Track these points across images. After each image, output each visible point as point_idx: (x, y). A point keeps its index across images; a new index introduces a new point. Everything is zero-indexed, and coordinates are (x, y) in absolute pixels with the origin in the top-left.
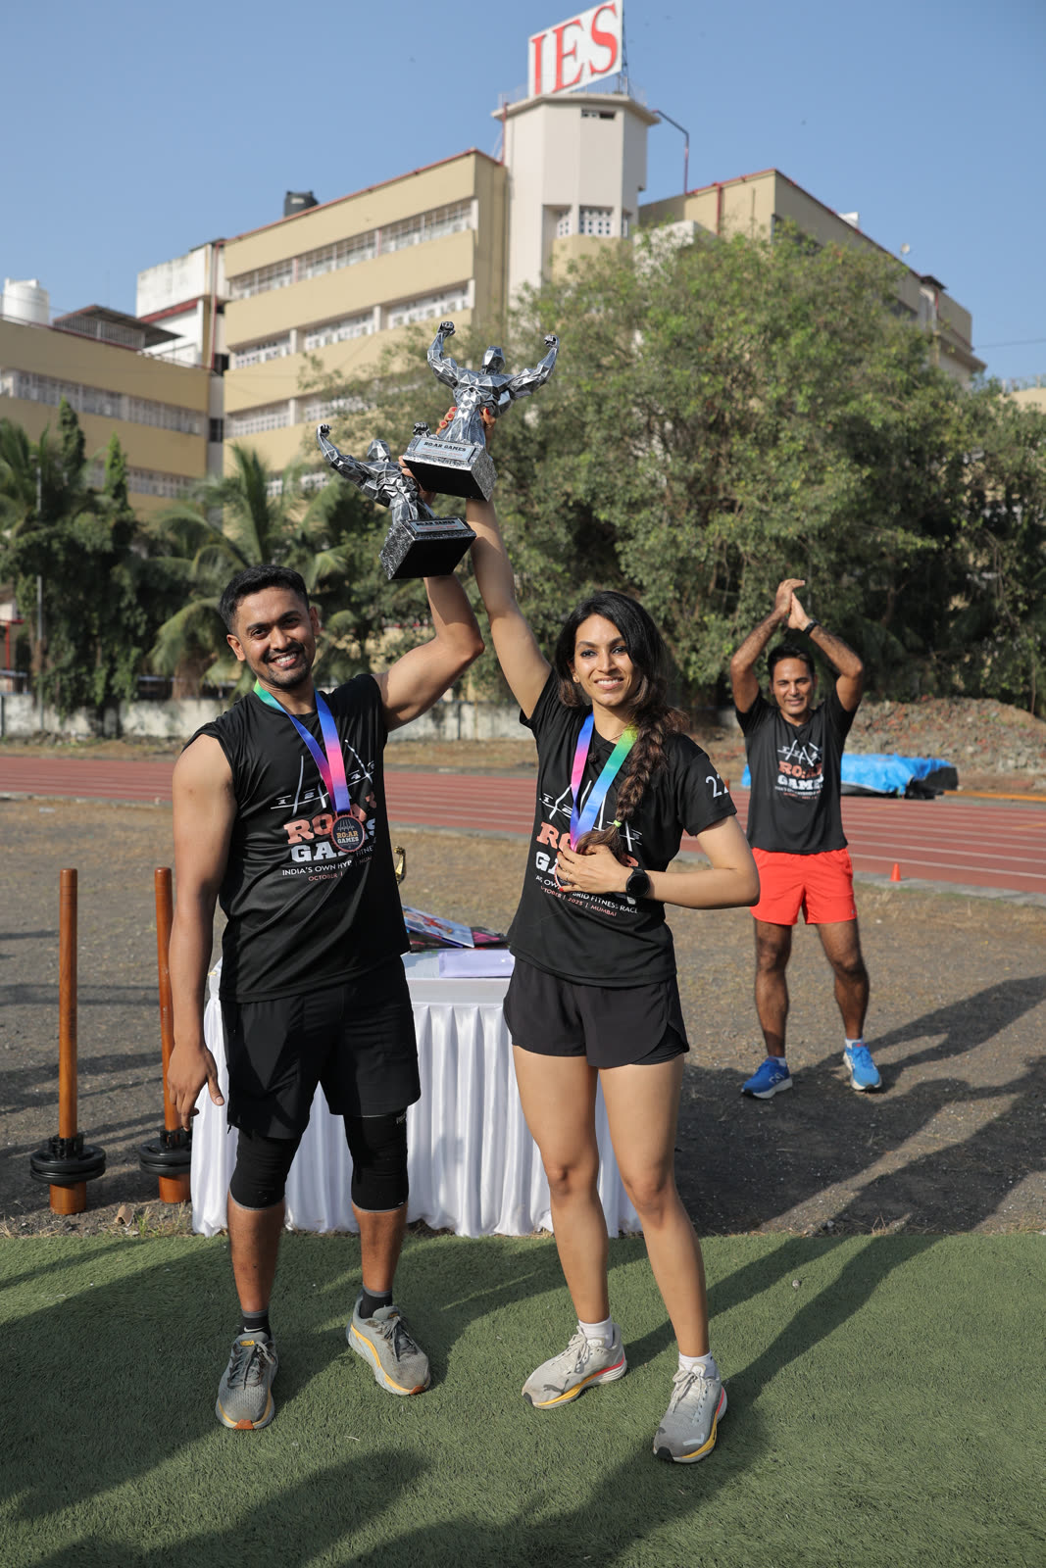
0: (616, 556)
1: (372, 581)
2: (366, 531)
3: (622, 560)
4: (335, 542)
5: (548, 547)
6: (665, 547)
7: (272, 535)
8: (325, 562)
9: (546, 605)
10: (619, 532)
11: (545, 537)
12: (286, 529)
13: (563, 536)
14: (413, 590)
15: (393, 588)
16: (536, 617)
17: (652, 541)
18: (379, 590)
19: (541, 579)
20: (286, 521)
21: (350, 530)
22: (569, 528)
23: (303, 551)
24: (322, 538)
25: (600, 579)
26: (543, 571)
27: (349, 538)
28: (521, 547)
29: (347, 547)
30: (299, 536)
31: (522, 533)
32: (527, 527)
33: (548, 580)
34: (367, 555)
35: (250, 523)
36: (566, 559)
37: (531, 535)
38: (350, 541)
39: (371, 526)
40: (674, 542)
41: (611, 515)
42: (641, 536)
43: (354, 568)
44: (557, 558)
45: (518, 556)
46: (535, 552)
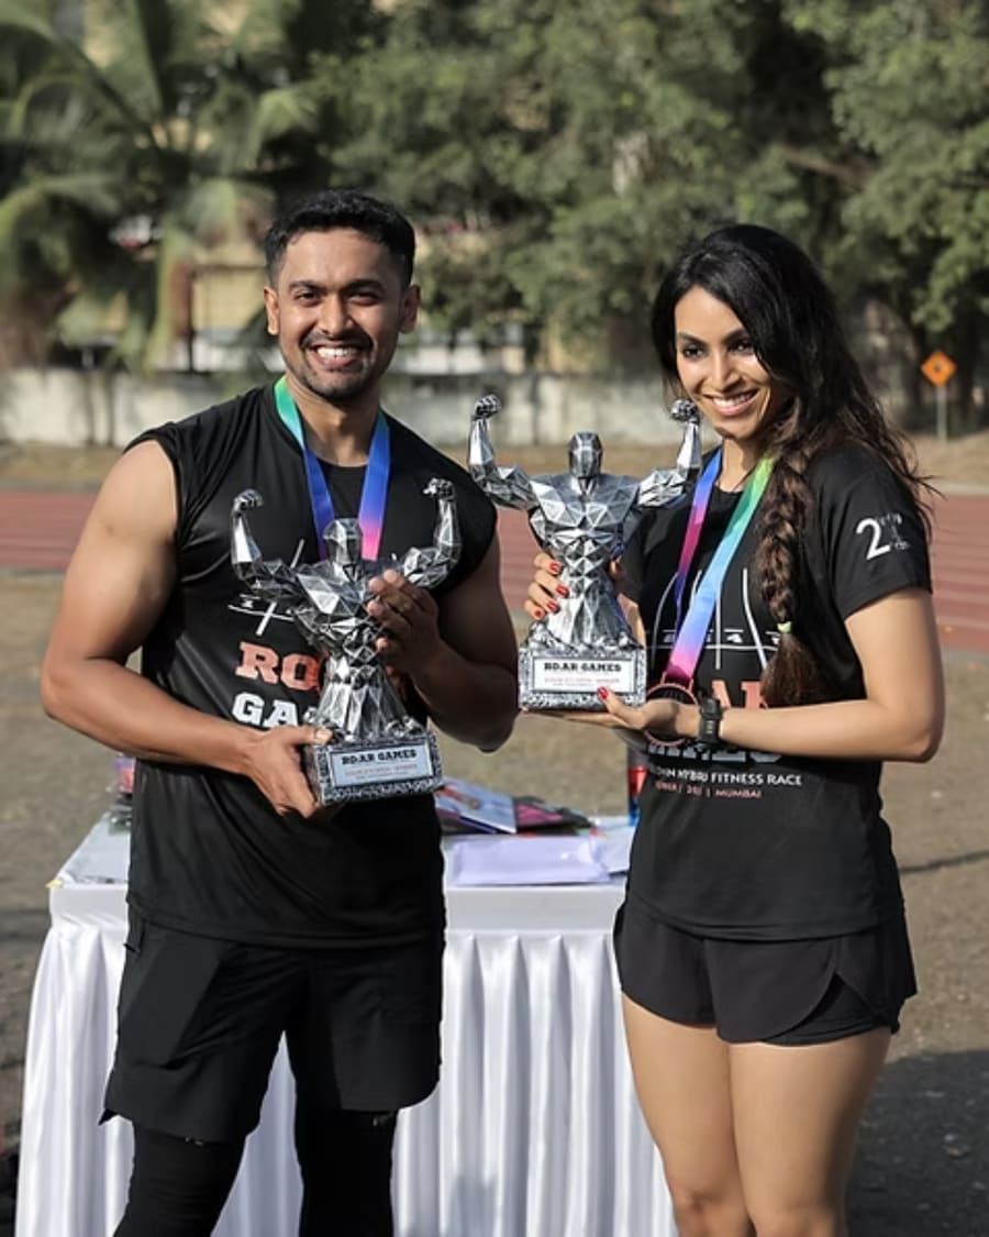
0: (824, 97)
1: (369, 147)
2: (353, 51)
3: (838, 105)
4: (300, 72)
5: (699, 82)
6: (917, 79)
7: (179, 57)
8: (279, 108)
9: (697, 192)
10: (832, 52)
11: (694, 62)
12: (205, 45)
13: (727, 58)
14: (447, 163)
15: (408, 159)
16: (676, 213)
17: (893, 69)
18: (385, 164)
19: (687, 142)
20: (207, 31)
21: (326, 49)
22: (739, 46)
23: (238, 90)
24: (270, 60)
25: (797, 139)
26: (689, 127)
27: (326, 64)
28: (647, 81)
29: (322, 84)
30: (230, 59)
31: (649, 52)
32: (660, 42)
33: (699, 142)
34: (361, 98)
35: (135, 35)
36: (734, 104)
37: (665, 56)
38: (327, 72)
39: (366, 42)
40: (935, 70)
41: (817, 19)
42: (872, 60)
43: (333, 123)
44: (717, 102)
45: (641, 97)
46: (674, 91)
